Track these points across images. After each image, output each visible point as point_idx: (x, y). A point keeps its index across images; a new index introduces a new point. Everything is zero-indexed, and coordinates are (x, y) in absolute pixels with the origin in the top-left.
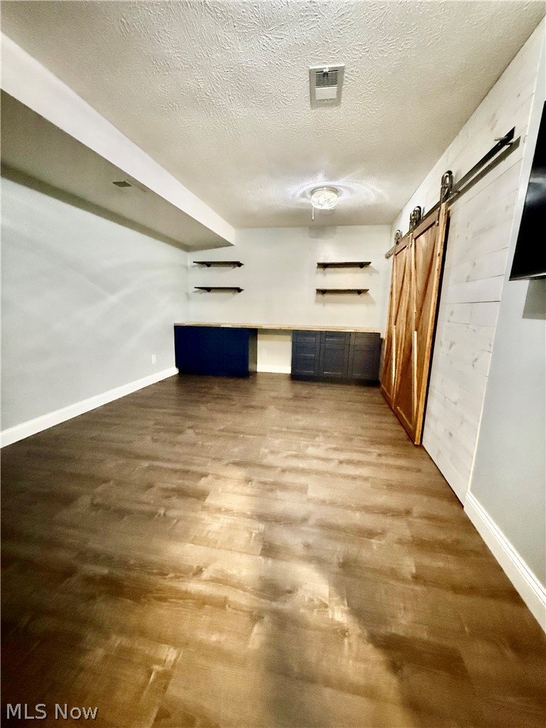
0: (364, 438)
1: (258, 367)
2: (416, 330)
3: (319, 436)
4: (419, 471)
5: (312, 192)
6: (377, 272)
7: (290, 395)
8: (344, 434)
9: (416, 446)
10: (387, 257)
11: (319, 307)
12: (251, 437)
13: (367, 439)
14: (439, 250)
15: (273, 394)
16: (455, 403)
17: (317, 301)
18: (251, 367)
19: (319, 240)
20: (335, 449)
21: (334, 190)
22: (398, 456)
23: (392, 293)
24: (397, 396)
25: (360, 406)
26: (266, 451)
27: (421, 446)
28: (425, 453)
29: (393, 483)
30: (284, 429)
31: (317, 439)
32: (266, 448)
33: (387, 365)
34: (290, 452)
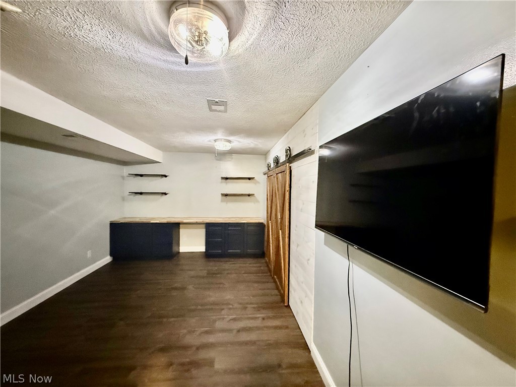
0: (253, 306)
1: (180, 248)
2: (281, 230)
3: (223, 309)
4: (287, 327)
5: (215, 141)
6: (259, 183)
7: (204, 273)
8: (241, 304)
9: (286, 306)
10: (265, 174)
11: (224, 204)
12: (173, 319)
13: (256, 306)
14: (287, 188)
15: (192, 273)
16: (302, 283)
17: (222, 201)
18: (175, 249)
19: (221, 162)
20: (234, 320)
21: (230, 141)
22: (274, 317)
23: (267, 199)
24: (274, 269)
25: (252, 277)
26: (185, 331)
27: (288, 306)
28: (291, 312)
29: (272, 342)
30: (199, 307)
31: (223, 312)
32: (185, 328)
33: (268, 246)
34: (202, 329)
